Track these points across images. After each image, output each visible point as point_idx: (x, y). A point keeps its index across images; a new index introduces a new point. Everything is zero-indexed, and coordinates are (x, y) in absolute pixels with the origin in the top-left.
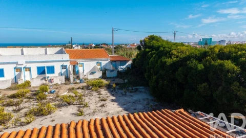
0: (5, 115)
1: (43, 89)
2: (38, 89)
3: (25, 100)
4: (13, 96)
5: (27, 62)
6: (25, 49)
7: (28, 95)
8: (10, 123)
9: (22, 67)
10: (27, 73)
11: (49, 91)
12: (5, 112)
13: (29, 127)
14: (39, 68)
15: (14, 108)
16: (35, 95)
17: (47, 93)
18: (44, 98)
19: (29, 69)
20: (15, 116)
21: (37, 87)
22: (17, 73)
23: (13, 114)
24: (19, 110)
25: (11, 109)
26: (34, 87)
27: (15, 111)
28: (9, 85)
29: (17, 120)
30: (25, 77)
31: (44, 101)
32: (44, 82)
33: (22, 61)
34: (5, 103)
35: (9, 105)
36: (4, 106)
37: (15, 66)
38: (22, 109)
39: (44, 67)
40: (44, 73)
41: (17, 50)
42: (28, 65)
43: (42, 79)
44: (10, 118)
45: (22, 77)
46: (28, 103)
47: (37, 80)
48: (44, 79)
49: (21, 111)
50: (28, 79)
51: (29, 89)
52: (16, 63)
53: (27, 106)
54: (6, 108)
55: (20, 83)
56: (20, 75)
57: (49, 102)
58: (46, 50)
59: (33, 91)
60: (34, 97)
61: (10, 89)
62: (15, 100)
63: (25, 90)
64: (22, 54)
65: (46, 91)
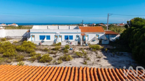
0: (50, 58)
1: (67, 47)
2: (64, 47)
3: (58, 52)
4: (53, 49)
5: (60, 33)
6: (60, 26)
7: (60, 49)
8: (51, 62)
9: (58, 35)
10: (60, 38)
11: (69, 48)
12: (50, 57)
13: (60, 66)
14: (65, 36)
15: (54, 55)
16: (63, 50)
17: (68, 50)
18: (67, 52)
19: (61, 36)
20: (54, 59)
21: (64, 46)
22: (56, 38)
23: (53, 58)
24: (56, 56)
25: (52, 55)
26: (63, 46)
27: (54, 57)
28: (52, 44)
29: (54, 61)
30: (59, 40)
31: (67, 53)
32: (68, 43)
33: (58, 32)
34: (50, 52)
35: (52, 53)
36: (49, 53)
37: (55, 34)
38: (57, 56)
39: (68, 36)
40: (67, 39)
41: (56, 27)
42: (61, 35)
43: (66, 42)
44: (51, 60)
45: (58, 40)
46: (60, 54)
47: (64, 42)
48: (67, 42)
49: (56, 57)
50: (60, 41)
51: (60, 46)
52: (56, 33)
53: (59, 55)
54: (50, 55)
55: (57, 43)
56: (57, 39)
57: (69, 54)
58: (69, 27)
59: (62, 48)
60: (63, 51)
61: (52, 46)
62: (54, 51)
63: (58, 47)
64: (58, 29)
65: (68, 48)
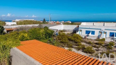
0: (92, 50)
1: (111, 44)
2: (108, 43)
3: (101, 47)
4: (96, 44)
5: (105, 30)
6: (105, 23)
7: (103, 45)
8: (94, 54)
9: (103, 31)
10: (104, 35)
11: (114, 46)
12: (92, 49)
14: (111, 33)
15: (96, 49)
16: (106, 46)
17: (113, 47)
19: (106, 33)
20: (96, 52)
21: (108, 42)
22: (100, 34)
23: (95, 51)
24: (98, 50)
25: (95, 48)
26: (107, 42)
27: (96, 50)
28: (96, 38)
29: (96, 54)
30: (103, 36)
31: (111, 50)
32: (112, 40)
33: (103, 29)
34: (93, 45)
35: (95, 47)
36: (92, 46)
37: (99, 30)
38: (99, 50)
39: (114, 33)
40: (113, 36)
41: (102, 24)
42: (106, 31)
43: (111, 39)
44: (94, 52)
45: (102, 36)
46: (102, 49)
47: (109, 39)
48: (113, 39)
49: (99, 51)
50: (104, 37)
51: (104, 42)
52: (100, 29)
53: (102, 50)
54: (93, 48)
55: (100, 38)
57: (114, 52)
59: (106, 44)
60: (106, 47)
61: (96, 40)
62: (97, 46)
63: (102, 42)
64: (104, 25)
65: (112, 45)
